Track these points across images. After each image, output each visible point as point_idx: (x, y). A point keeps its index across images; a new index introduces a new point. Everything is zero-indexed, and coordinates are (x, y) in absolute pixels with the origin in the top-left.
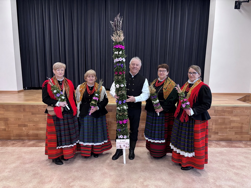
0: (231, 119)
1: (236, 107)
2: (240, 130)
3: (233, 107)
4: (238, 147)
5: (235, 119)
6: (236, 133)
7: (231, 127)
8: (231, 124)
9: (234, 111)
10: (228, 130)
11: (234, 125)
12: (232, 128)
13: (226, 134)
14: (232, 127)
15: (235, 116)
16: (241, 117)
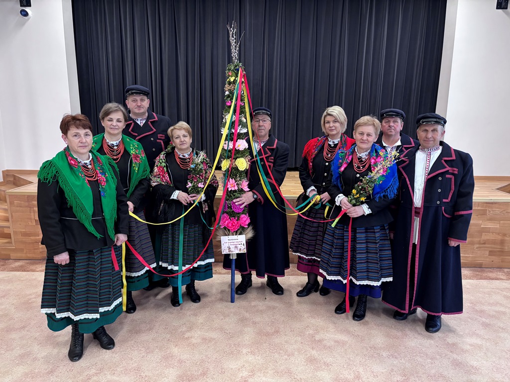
0: (482, 226)
1: (492, 203)
2: (499, 247)
3: (487, 203)
4: (493, 279)
5: (490, 225)
6: (492, 253)
7: (482, 242)
8: (482, 235)
9: (489, 211)
10: (477, 246)
11: (488, 238)
12: (484, 244)
13: (472, 254)
14: (484, 240)
15: (491, 220)
16: (501, 222)
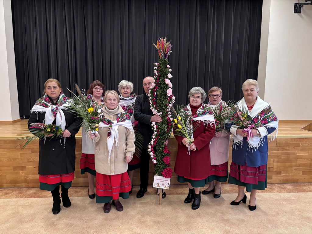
0: (297, 154)
1: (303, 139)
2: (308, 168)
3: (300, 138)
4: (308, 192)
5: (302, 154)
6: (304, 173)
7: (297, 165)
8: (297, 161)
9: (301, 144)
10: (294, 168)
11: (301, 163)
12: (299, 166)
13: (291, 174)
14: (299, 164)
15: (302, 150)
16: (309, 151)
